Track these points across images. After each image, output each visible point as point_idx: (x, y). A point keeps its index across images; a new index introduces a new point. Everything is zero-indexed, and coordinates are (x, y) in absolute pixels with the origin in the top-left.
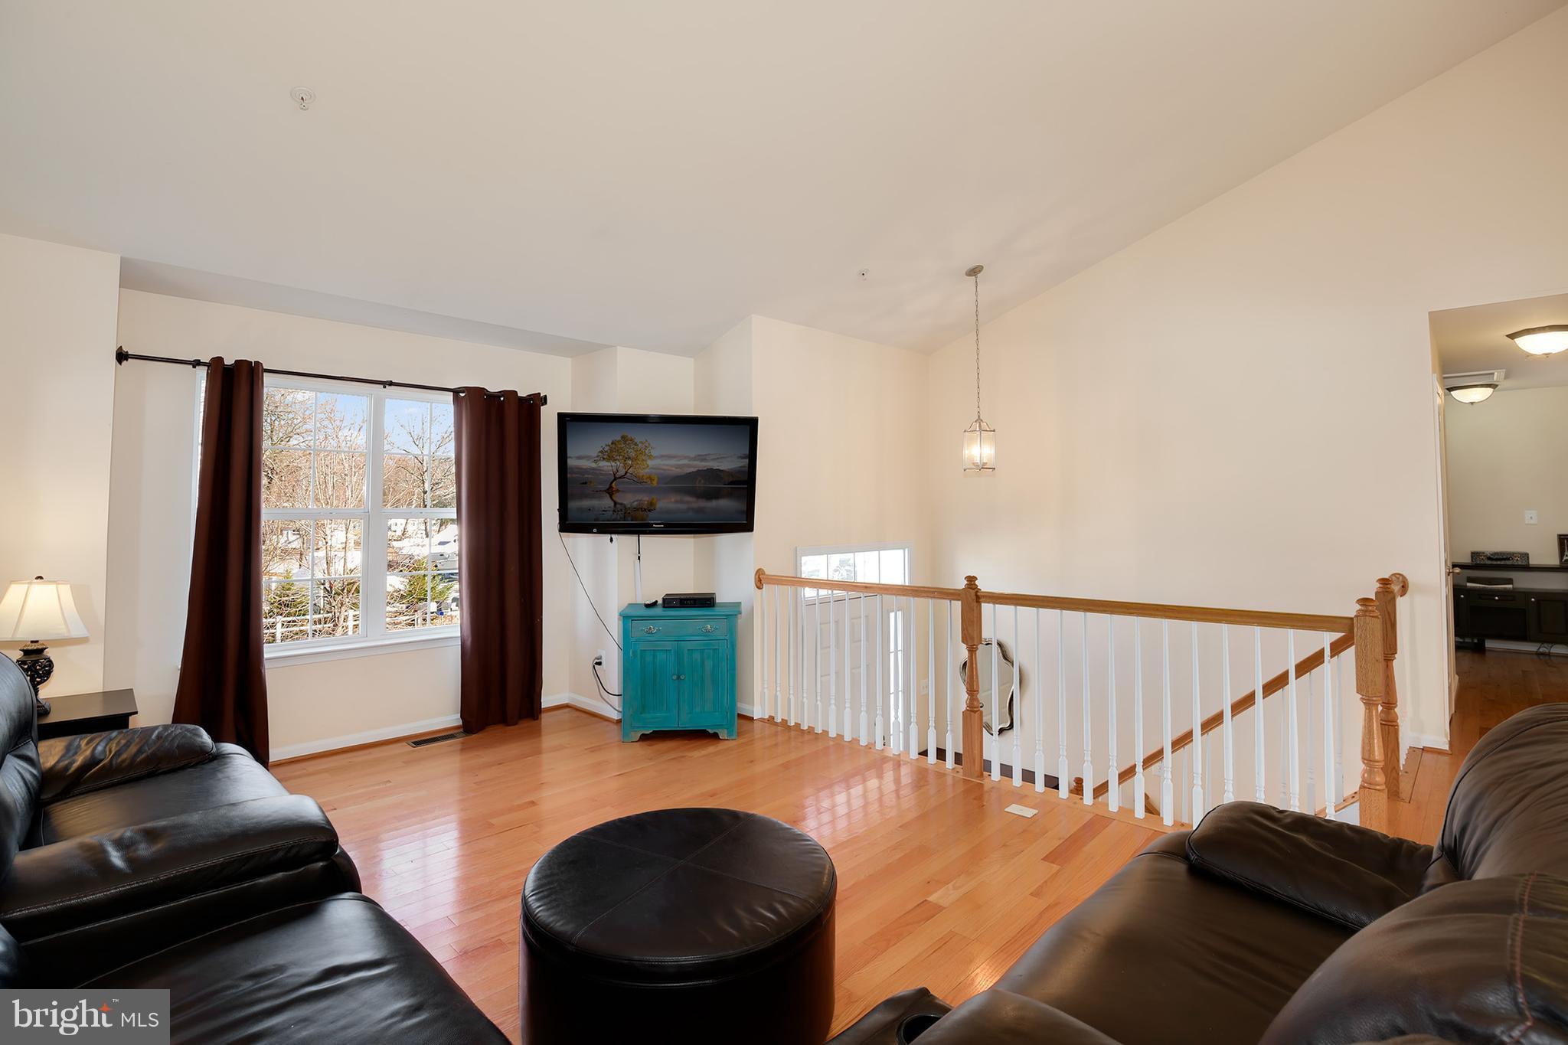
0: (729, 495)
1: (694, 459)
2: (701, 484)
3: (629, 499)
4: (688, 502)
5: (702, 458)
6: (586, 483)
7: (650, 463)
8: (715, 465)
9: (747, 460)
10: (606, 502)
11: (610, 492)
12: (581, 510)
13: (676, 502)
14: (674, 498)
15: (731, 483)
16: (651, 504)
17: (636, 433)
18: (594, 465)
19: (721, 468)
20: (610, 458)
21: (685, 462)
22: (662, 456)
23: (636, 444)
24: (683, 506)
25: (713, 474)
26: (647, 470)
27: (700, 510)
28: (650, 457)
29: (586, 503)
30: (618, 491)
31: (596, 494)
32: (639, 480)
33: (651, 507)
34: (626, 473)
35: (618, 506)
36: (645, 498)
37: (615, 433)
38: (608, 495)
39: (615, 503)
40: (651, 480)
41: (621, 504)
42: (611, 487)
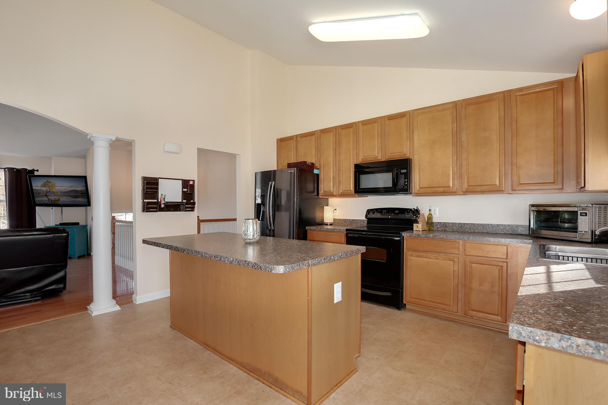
0: (82, 197)
1: (69, 187)
2: (72, 194)
3: (52, 198)
4: (69, 199)
5: (72, 187)
6: (39, 193)
7: (57, 188)
8: (76, 189)
9: (85, 187)
10: (46, 199)
11: (46, 196)
12: (39, 200)
13: (66, 199)
14: (65, 198)
15: (82, 194)
16: (59, 199)
17: (52, 180)
18: (40, 189)
19: (78, 190)
20: (44, 187)
21: (67, 188)
22: (59, 186)
23: (51, 183)
24: (68, 200)
25: (76, 191)
26: (56, 190)
27: (73, 201)
28: (56, 186)
29: (40, 199)
30: (48, 196)
31: (42, 196)
32: (54, 193)
33: (59, 200)
34: (50, 191)
35: (49, 200)
36: (57, 198)
37: (45, 180)
38: (46, 197)
39: (48, 199)
40: (58, 193)
41: (50, 199)
42: (46, 195)
